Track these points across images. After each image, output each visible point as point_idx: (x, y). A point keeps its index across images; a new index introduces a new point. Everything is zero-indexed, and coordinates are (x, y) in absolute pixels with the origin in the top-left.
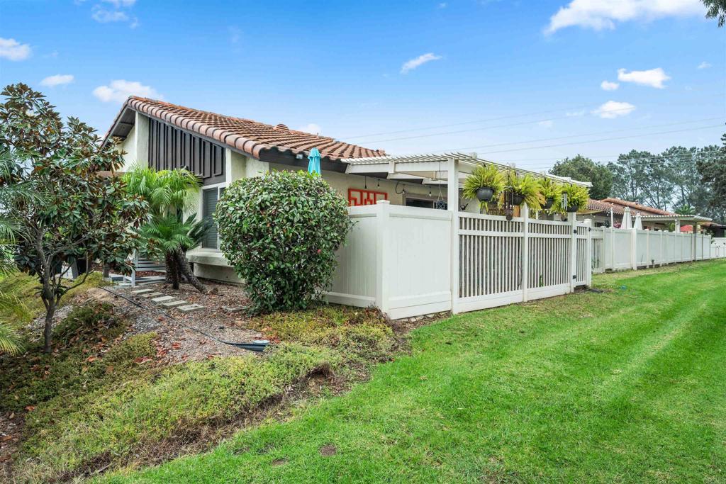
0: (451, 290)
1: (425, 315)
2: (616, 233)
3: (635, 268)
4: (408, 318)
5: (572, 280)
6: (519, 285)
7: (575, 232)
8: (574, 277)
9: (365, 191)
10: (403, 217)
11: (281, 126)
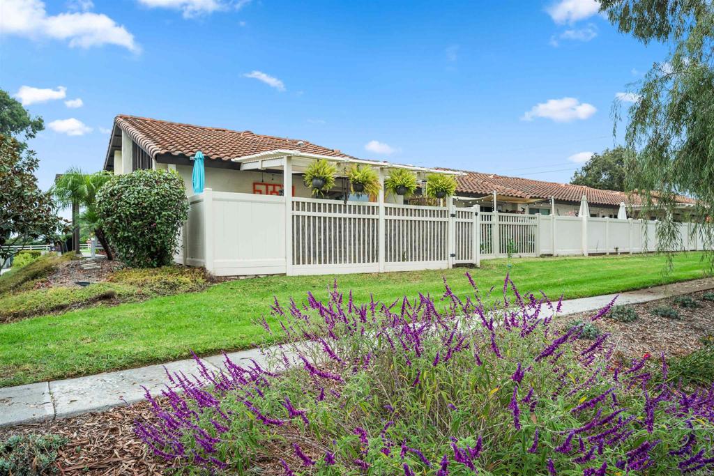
0: (286, 258)
1: (256, 275)
2: (557, 220)
3: (586, 254)
4: (238, 276)
5: (450, 258)
6: (374, 257)
7: (453, 216)
8: (453, 255)
9: (270, 185)
10: (228, 200)
11: (248, 133)
